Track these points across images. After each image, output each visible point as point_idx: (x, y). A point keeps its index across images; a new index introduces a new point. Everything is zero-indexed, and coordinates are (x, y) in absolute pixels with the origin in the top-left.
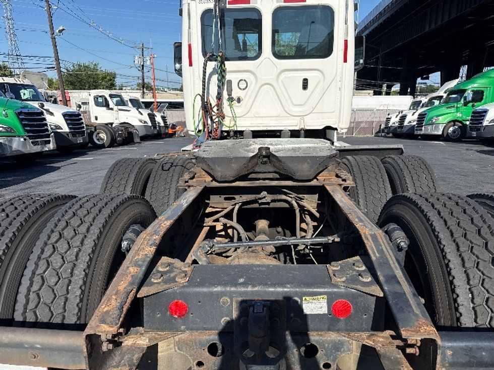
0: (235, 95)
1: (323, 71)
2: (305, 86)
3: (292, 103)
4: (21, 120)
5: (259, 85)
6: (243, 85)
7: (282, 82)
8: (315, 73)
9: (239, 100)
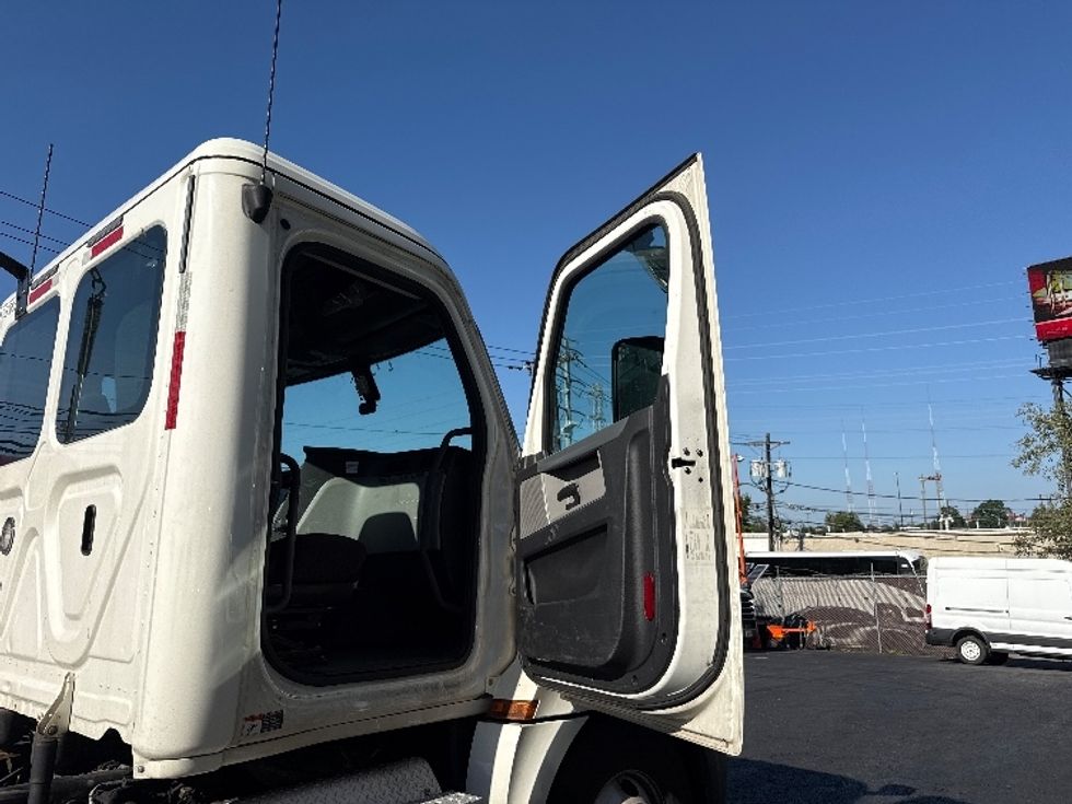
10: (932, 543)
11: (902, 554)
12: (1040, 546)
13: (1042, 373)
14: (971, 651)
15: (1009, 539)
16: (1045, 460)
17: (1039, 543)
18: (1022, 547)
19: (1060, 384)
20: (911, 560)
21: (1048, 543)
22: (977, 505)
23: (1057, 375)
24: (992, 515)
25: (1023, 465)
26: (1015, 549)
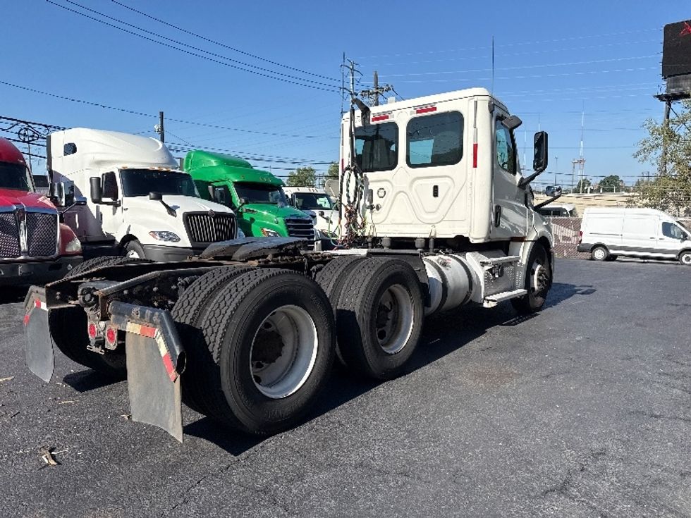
0: (375, 204)
1: (453, 177)
2: (436, 194)
3: (425, 210)
4: (288, 227)
5: (394, 193)
6: (381, 194)
7: (416, 190)
8: (447, 180)
9: (378, 208)
10: (581, 200)
11: (564, 207)
12: (640, 203)
13: (660, 98)
14: (599, 254)
15: (624, 199)
16: (653, 154)
17: (641, 201)
18: (630, 203)
19: (670, 105)
20: (568, 210)
21: (645, 201)
22: (603, 178)
23: (669, 98)
24: (610, 185)
25: (639, 157)
26: (625, 204)
